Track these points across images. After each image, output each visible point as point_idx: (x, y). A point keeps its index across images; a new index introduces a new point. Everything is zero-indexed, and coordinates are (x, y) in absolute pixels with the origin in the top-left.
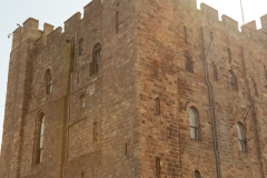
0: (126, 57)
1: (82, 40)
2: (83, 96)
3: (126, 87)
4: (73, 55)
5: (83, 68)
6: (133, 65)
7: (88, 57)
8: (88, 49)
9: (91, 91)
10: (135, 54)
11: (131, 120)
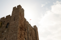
0: (16, 25)
1: (4, 22)
2: (3, 32)
3: (15, 31)
4: (2, 24)
5: (4, 27)
6: (17, 27)
7: (5, 25)
8: (6, 23)
9: (5, 31)
10: (18, 25)
11: (15, 38)
